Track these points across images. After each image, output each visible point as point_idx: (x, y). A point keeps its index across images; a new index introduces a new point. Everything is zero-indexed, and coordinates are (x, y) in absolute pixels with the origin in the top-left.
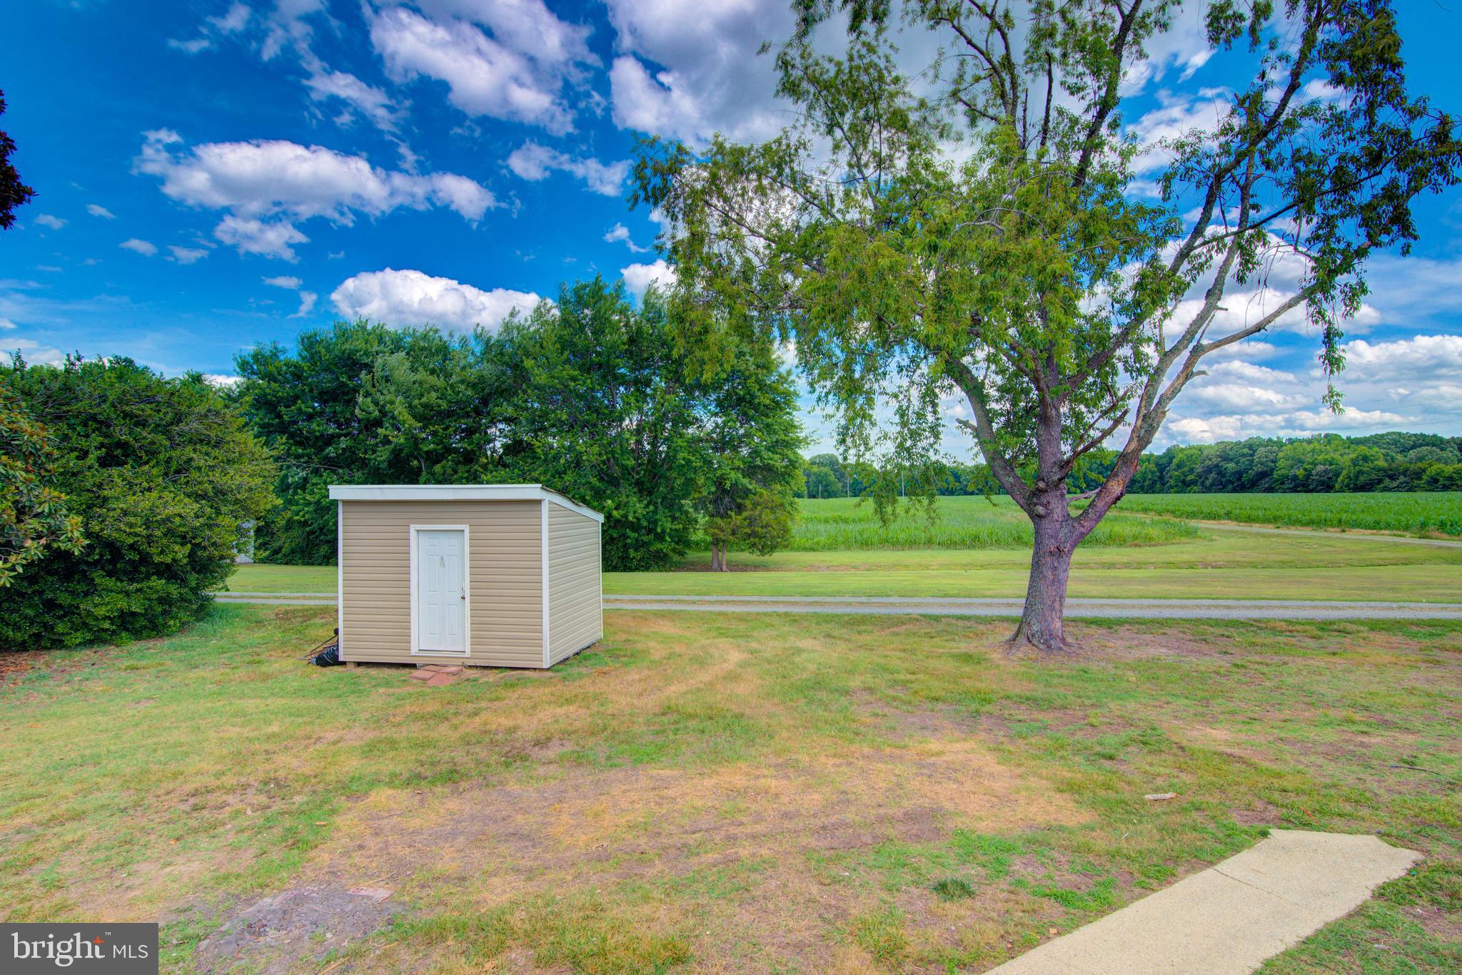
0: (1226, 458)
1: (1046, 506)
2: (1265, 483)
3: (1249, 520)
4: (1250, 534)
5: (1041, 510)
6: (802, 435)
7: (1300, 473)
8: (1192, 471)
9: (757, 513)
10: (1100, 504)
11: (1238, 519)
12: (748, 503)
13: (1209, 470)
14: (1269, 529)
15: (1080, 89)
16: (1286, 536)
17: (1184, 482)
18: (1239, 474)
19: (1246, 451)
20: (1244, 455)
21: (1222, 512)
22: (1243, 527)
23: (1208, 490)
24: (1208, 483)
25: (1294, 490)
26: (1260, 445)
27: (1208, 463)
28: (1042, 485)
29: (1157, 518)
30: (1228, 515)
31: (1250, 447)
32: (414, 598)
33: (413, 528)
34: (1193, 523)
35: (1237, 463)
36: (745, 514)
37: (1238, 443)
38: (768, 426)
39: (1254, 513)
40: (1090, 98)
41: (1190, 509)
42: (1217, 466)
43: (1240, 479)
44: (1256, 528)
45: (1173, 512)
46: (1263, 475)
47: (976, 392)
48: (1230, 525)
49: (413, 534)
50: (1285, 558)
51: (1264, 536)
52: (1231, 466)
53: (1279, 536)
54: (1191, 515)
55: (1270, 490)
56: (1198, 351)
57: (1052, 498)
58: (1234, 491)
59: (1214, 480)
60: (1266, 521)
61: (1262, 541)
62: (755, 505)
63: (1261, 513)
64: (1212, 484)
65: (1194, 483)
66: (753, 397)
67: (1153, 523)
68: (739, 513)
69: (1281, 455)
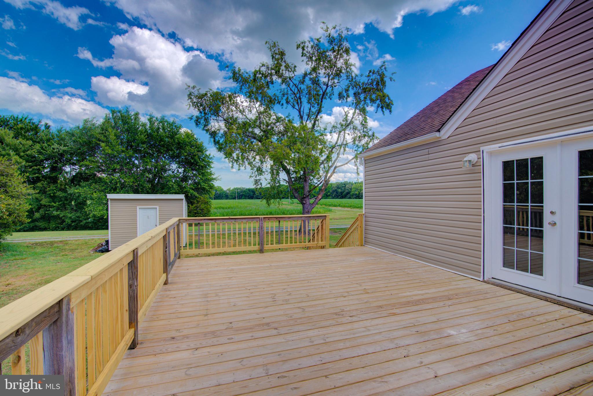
0: (338, 188)
1: (305, 201)
2: (348, 196)
3: (344, 207)
4: (345, 211)
5: (304, 202)
6: (214, 177)
7: (357, 193)
8: (329, 191)
9: (199, 205)
10: (317, 201)
11: (341, 207)
12: (195, 201)
13: (334, 191)
14: (349, 209)
15: (314, 107)
16: (353, 211)
17: (327, 195)
18: (342, 193)
19: (343, 185)
20: (343, 187)
21: (338, 204)
22: (343, 209)
23: (333, 198)
24: (333, 195)
25: (356, 198)
26: (348, 184)
27: (333, 189)
28: (305, 196)
29: (321, 206)
30: (339, 206)
31: (345, 184)
32: (138, 229)
33: (138, 207)
34: (331, 208)
35: (341, 189)
36: (194, 205)
37: (342, 183)
38: (202, 173)
39: (346, 205)
40: (316, 109)
41: (330, 204)
42: (336, 190)
43: (342, 194)
44: (346, 209)
45: (325, 205)
46: (348, 193)
47: (288, 172)
48: (340, 208)
49: (138, 209)
50: (352, 217)
51: (348, 211)
52: (340, 190)
53: (351, 211)
54: (330, 205)
55: (350, 198)
56: (335, 168)
57: (307, 199)
58: (340, 198)
59: (335, 195)
60: (348, 207)
61: (347, 212)
62: (198, 202)
63: (347, 205)
64: (335, 196)
65: (330, 195)
66: (197, 162)
67: (320, 208)
68: (192, 205)
69: (353, 187)
